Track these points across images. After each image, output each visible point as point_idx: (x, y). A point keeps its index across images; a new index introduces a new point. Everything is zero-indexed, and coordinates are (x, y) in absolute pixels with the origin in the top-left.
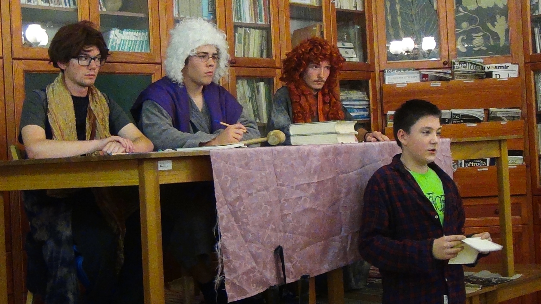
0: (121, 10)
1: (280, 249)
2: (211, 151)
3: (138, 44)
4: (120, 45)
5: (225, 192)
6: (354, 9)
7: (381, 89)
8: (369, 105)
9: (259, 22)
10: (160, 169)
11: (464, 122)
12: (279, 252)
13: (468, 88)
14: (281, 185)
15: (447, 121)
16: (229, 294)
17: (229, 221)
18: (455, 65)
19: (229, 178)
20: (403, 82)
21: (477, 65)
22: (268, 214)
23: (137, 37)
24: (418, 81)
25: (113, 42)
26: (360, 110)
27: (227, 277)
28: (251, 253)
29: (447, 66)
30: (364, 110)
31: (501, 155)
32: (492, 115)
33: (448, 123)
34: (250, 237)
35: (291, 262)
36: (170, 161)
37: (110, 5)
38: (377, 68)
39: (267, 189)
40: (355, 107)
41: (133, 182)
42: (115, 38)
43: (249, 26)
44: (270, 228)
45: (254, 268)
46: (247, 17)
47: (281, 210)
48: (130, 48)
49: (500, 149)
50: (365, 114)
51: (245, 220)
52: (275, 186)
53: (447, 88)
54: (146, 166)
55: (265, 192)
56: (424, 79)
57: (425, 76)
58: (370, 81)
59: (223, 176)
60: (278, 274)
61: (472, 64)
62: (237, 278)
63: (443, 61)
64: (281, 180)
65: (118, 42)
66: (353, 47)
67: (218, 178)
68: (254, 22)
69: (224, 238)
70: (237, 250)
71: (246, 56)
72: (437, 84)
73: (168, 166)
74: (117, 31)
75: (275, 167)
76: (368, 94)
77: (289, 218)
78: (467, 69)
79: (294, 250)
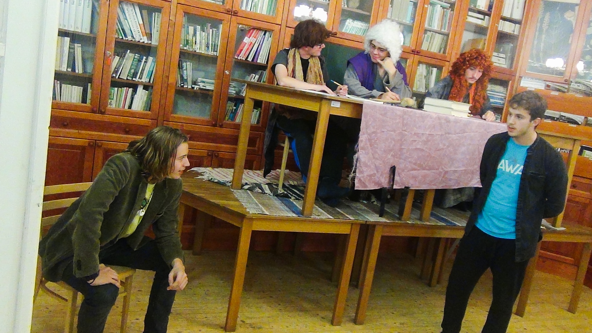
0: (357, 8)
1: (394, 167)
2: (364, 102)
3: (362, 30)
4: (351, 29)
5: (367, 127)
6: (512, 33)
7: (516, 88)
8: (506, 97)
9: (443, 30)
10: (332, 105)
11: (568, 122)
12: (393, 170)
13: (577, 101)
14: (405, 131)
15: (556, 119)
16: (356, 185)
17: (366, 144)
18: (572, 83)
19: (372, 120)
20: (532, 87)
21: (587, 86)
22: (392, 146)
23: (362, 26)
24: (543, 89)
25: (347, 27)
26: (499, 99)
27: (357, 175)
28: (375, 165)
29: (566, 83)
30: (502, 99)
31: (573, 149)
32: (589, 122)
33: (556, 120)
34: (377, 156)
35: (399, 176)
36: (340, 102)
37: (351, 4)
38: (518, 75)
39: (394, 131)
40: (496, 96)
41: (316, 110)
42: (349, 24)
43: (436, 32)
44: (391, 154)
45: (375, 174)
46: (436, 26)
47: (401, 145)
48: (357, 32)
49: (574, 145)
50: (502, 102)
51: (375, 146)
52: (401, 131)
53: (563, 98)
54: (324, 102)
55: (392, 133)
56: (547, 88)
57: (548, 86)
58: (510, 82)
59: (369, 117)
60: (389, 182)
61: (584, 85)
62: (363, 177)
63: (565, 78)
64: (405, 128)
65: (350, 27)
66: (504, 57)
67: (365, 118)
68: (440, 30)
69: (361, 153)
70: (367, 162)
71: (429, 50)
72: (556, 93)
73: (338, 105)
74: (351, 20)
75: (403, 119)
76: (507, 90)
77: (405, 151)
78: (580, 88)
79: (403, 171)
